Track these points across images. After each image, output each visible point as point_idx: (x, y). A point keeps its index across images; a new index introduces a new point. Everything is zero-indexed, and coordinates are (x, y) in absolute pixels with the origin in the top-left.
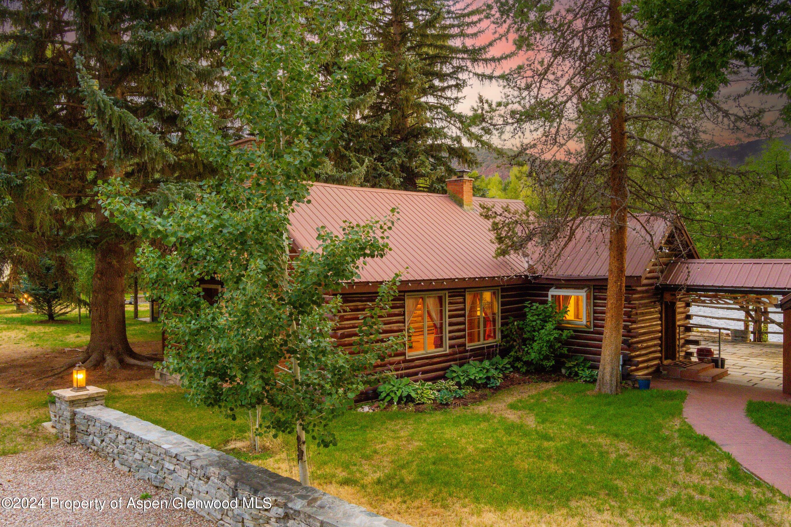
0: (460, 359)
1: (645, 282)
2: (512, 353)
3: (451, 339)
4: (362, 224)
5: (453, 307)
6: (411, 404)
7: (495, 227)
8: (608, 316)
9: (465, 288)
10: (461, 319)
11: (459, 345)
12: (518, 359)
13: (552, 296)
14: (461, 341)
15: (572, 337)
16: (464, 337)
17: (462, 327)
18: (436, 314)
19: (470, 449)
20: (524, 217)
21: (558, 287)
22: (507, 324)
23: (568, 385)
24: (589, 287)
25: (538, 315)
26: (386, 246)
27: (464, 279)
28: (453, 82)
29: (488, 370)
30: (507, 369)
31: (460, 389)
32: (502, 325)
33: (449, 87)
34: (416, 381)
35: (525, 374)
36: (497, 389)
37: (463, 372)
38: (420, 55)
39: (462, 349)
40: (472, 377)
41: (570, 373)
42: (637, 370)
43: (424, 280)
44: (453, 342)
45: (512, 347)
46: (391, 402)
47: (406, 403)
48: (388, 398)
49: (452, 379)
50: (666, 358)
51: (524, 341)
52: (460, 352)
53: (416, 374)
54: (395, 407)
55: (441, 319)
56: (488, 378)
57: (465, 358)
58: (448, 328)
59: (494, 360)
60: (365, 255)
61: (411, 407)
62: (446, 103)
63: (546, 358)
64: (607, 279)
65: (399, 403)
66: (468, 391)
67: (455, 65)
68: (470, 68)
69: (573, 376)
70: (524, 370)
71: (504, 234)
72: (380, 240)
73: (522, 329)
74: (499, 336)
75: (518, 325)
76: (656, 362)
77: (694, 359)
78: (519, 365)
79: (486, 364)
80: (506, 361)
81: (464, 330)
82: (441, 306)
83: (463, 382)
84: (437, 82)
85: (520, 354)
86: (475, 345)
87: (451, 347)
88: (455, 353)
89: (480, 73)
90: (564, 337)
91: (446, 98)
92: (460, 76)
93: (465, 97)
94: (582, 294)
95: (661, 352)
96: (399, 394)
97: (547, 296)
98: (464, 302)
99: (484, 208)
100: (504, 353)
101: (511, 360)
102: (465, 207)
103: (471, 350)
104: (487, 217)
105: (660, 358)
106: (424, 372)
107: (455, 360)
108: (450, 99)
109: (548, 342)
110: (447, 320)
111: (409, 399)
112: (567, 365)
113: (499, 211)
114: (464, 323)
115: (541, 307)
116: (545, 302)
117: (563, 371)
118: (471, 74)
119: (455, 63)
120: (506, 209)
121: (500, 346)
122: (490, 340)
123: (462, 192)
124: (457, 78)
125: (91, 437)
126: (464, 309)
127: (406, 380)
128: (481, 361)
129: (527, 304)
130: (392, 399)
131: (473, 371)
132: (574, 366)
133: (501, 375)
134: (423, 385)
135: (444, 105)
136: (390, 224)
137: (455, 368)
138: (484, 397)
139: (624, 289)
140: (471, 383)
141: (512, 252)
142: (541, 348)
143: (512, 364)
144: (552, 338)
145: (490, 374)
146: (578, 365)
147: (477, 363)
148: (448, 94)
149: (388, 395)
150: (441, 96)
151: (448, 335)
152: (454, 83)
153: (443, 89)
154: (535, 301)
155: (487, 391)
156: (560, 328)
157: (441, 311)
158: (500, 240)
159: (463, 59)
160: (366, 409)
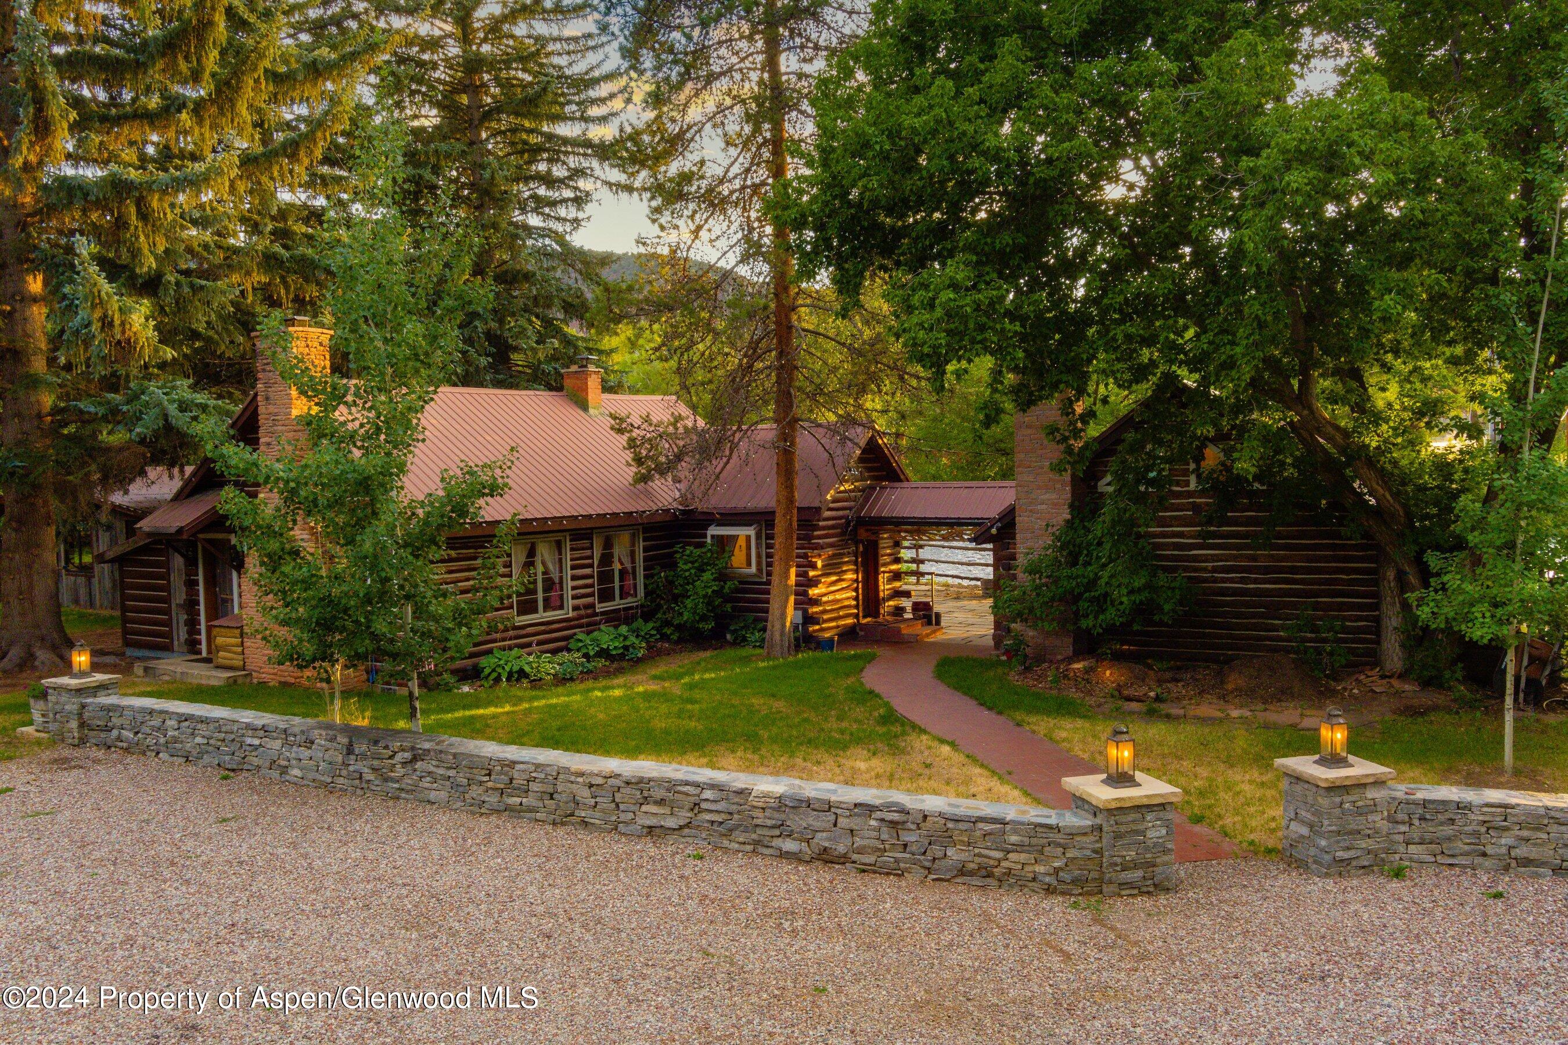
0: (589, 625)
1: (828, 514)
2: (659, 615)
3: (574, 597)
4: (480, 464)
5: (578, 554)
6: (525, 681)
7: (632, 444)
8: (776, 558)
9: (592, 529)
10: (588, 571)
11: (587, 607)
12: (667, 623)
13: (713, 536)
14: (589, 600)
15: (737, 590)
16: (592, 595)
17: (589, 581)
18: (554, 564)
19: (601, 716)
20: (671, 429)
21: (721, 524)
22: (652, 576)
23: (731, 653)
24: (758, 522)
25: (692, 563)
26: (506, 485)
27: (590, 516)
28: (568, 194)
29: (626, 638)
30: (652, 636)
31: (588, 661)
32: (646, 577)
33: (564, 201)
34: (530, 654)
35: (677, 642)
36: (639, 661)
37: (593, 640)
38: (513, 144)
39: (589, 611)
40: (605, 646)
41: (736, 639)
42: (822, 630)
43: (536, 519)
44: (577, 602)
45: (659, 607)
46: (498, 679)
47: (518, 680)
48: (494, 675)
49: (578, 650)
50: (864, 617)
51: (675, 598)
52: (588, 616)
53: (529, 645)
54: (504, 684)
55: (561, 571)
56: (626, 648)
57: (595, 623)
58: (571, 584)
59: (634, 625)
60: (484, 495)
61: (525, 682)
62: (559, 227)
63: (703, 618)
64: (773, 513)
65: (508, 679)
66: (601, 663)
67: (572, 165)
68: (598, 172)
69: (740, 641)
70: (675, 637)
71: (644, 453)
72: (500, 480)
73: (671, 583)
74: (641, 592)
75: (666, 577)
76: (850, 621)
77: (908, 616)
78: (668, 631)
79: (624, 629)
80: (651, 625)
81: (592, 586)
82: (560, 554)
83: (592, 653)
84: (542, 191)
85: (669, 616)
86: (608, 606)
87: (575, 608)
88: (581, 617)
89: (613, 181)
90: (726, 590)
91: (558, 219)
92: (581, 184)
93: (589, 218)
94: (751, 531)
95: (857, 607)
96: (507, 668)
97: (705, 536)
98: (592, 548)
99: (615, 418)
100: (648, 615)
101: (658, 624)
102: (591, 411)
103: (602, 613)
104: (620, 431)
105: (857, 616)
106: (539, 643)
107: (580, 626)
108: (565, 220)
109: (705, 596)
110: (569, 572)
111: (522, 674)
112: (732, 628)
113: (637, 422)
114: (592, 577)
115: (697, 552)
116: (702, 545)
117: (728, 636)
118: (599, 183)
119: (572, 162)
120: (647, 419)
121: (642, 606)
122: (630, 599)
123: (585, 390)
124: (576, 188)
125: (115, 733)
126: (592, 557)
127: (516, 652)
128: (616, 627)
129: (677, 548)
130: (499, 675)
131: (606, 638)
132: (742, 628)
133: (644, 645)
134: (538, 657)
135: (556, 233)
136: (509, 464)
137: (581, 636)
138: (620, 671)
139: (795, 524)
140: (604, 653)
141: (657, 476)
142: (696, 605)
143: (658, 630)
144: (710, 591)
145: (628, 643)
146: (746, 627)
147: (612, 629)
148: (562, 212)
149: (494, 670)
150: (549, 215)
151: (570, 593)
152: (572, 195)
153: (553, 204)
154: (689, 544)
155: (625, 664)
156: (722, 577)
157: (560, 560)
158: (639, 461)
159: (585, 155)
160: (466, 689)
